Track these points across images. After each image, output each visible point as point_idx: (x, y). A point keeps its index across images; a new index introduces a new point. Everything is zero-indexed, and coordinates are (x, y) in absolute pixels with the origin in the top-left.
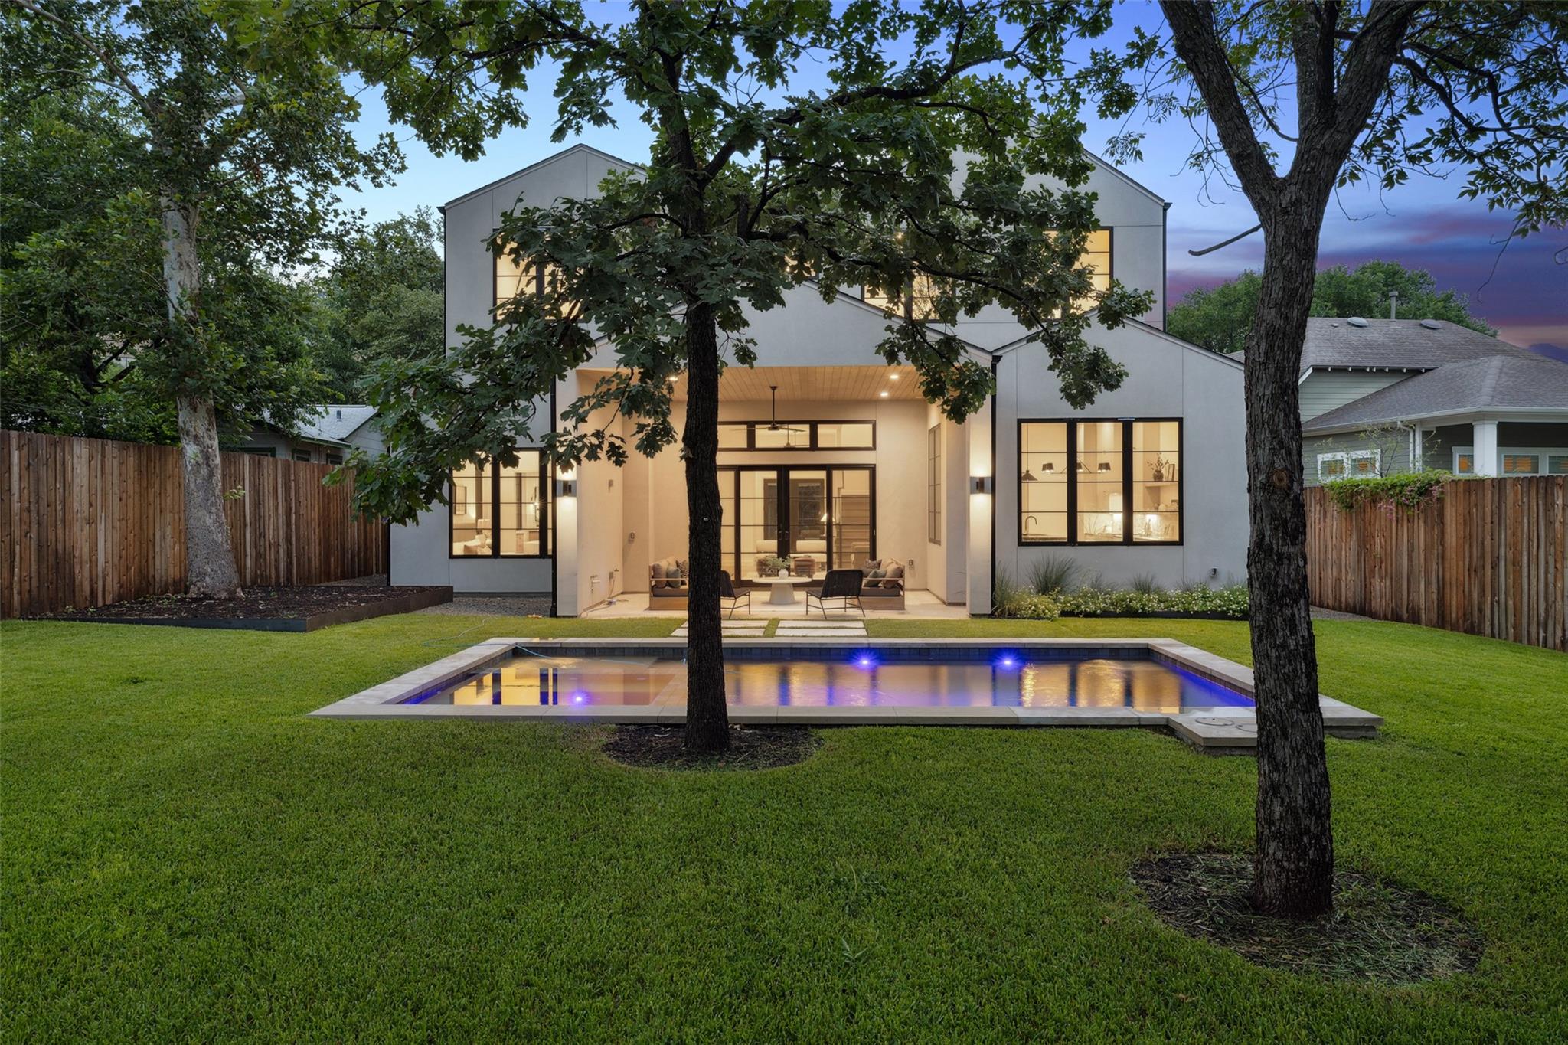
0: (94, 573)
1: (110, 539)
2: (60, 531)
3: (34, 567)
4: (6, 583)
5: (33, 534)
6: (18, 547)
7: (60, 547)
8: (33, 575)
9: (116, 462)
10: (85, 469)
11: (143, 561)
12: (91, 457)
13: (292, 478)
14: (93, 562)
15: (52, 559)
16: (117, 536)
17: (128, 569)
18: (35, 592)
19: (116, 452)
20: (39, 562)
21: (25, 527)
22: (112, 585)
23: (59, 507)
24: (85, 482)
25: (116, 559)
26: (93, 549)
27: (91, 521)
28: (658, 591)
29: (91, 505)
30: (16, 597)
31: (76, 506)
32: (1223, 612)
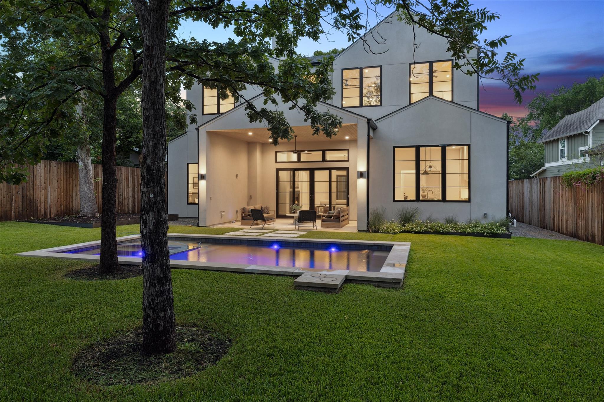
0: (46, 207)
1: (53, 194)
2: (32, 192)
3: (21, 203)
4: (9, 209)
5: (20, 192)
6: (14, 197)
7: (32, 197)
8: (20, 206)
9: (55, 168)
10: (42, 171)
11: (67, 203)
12: (45, 167)
13: (136, 174)
14: (45, 203)
15: (28, 201)
16: (56, 194)
17: (61, 206)
18: (21, 212)
19: (55, 165)
20: (23, 202)
21: (17, 190)
22: (54, 211)
23: (31, 184)
24: (42, 175)
25: (56, 202)
26: (46, 198)
27: (45, 189)
28: (244, 218)
29: (45, 183)
30: (13, 214)
31: (38, 183)
32: (482, 233)
